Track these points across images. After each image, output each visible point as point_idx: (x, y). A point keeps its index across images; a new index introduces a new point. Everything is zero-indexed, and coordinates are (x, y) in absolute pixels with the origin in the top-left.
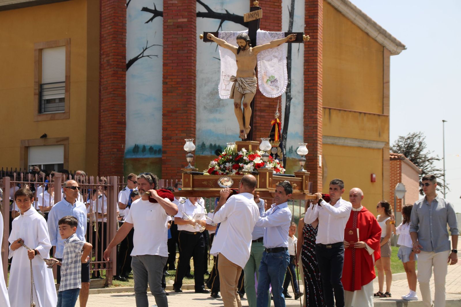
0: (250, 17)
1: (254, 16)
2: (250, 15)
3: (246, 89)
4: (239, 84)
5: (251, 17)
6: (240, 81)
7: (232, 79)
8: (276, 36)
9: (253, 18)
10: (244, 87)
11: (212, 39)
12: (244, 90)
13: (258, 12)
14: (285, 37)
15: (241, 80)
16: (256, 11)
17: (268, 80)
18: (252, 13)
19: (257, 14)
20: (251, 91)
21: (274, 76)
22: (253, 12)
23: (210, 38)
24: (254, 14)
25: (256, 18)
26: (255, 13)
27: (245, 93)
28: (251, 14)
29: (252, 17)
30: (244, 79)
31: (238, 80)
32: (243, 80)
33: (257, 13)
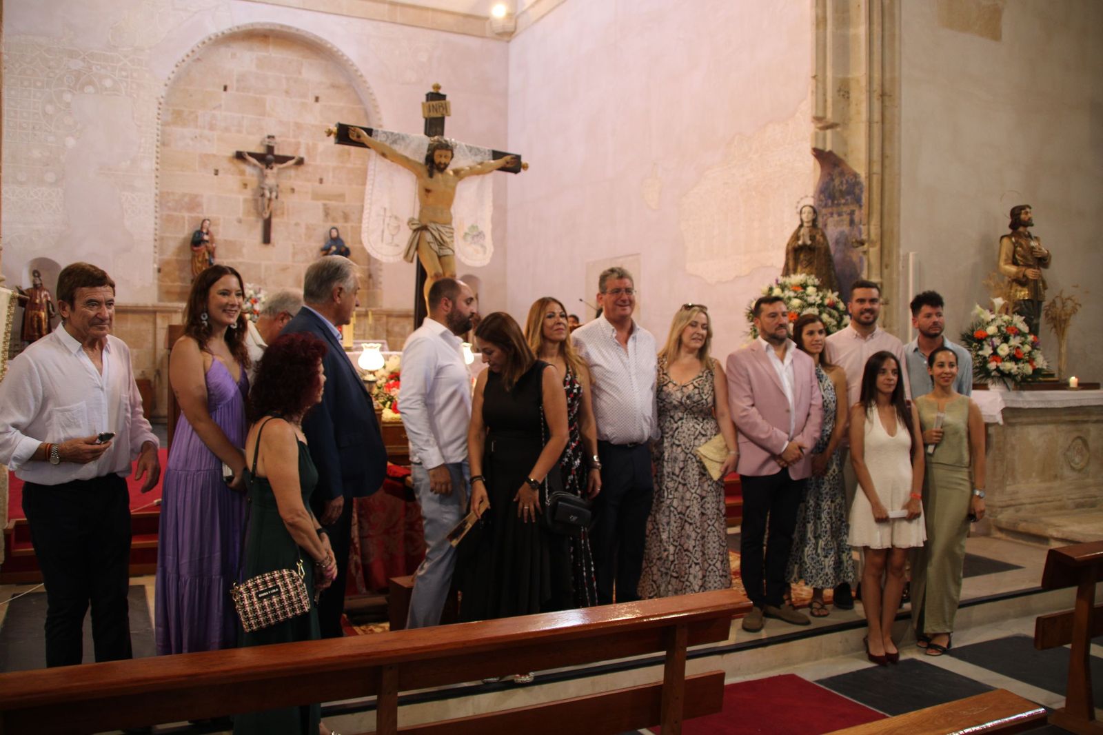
0: (432, 111)
1: (436, 110)
2: (431, 108)
4: (432, 234)
7: (413, 224)
9: (435, 113)
10: (441, 241)
11: (362, 139)
12: (441, 248)
13: (446, 104)
16: (443, 102)
17: (466, 234)
18: (434, 103)
19: (444, 108)
21: (477, 227)
22: (437, 102)
23: (359, 137)
24: (439, 106)
25: (443, 115)
27: (442, 253)
28: (429, 106)
30: (441, 226)
31: (429, 228)
32: (441, 229)
33: (444, 106)
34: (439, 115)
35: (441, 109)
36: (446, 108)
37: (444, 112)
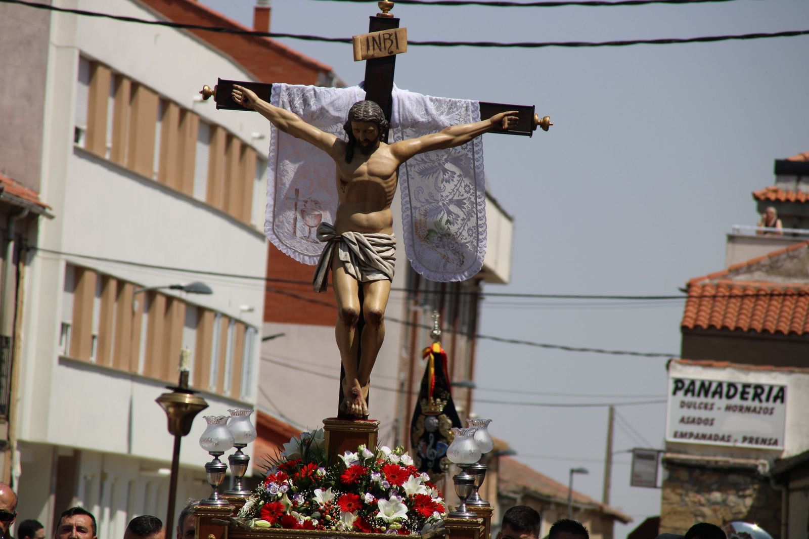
0: (371, 48)
1: (383, 45)
2: (371, 44)
3: (370, 266)
5: (374, 49)
6: (356, 242)
8: (453, 112)
9: (380, 50)
11: (251, 104)
12: (365, 271)
14: (483, 119)
15: (357, 239)
16: (392, 31)
19: (394, 41)
20: (386, 275)
22: (381, 32)
23: (244, 98)
24: (385, 39)
25: (392, 52)
26: (387, 36)
28: (374, 38)
29: (376, 46)
30: (365, 236)
31: (345, 240)
32: (365, 240)
33: (393, 37)
34: (384, 54)
35: (388, 44)
36: (395, 40)
37: (393, 48)
